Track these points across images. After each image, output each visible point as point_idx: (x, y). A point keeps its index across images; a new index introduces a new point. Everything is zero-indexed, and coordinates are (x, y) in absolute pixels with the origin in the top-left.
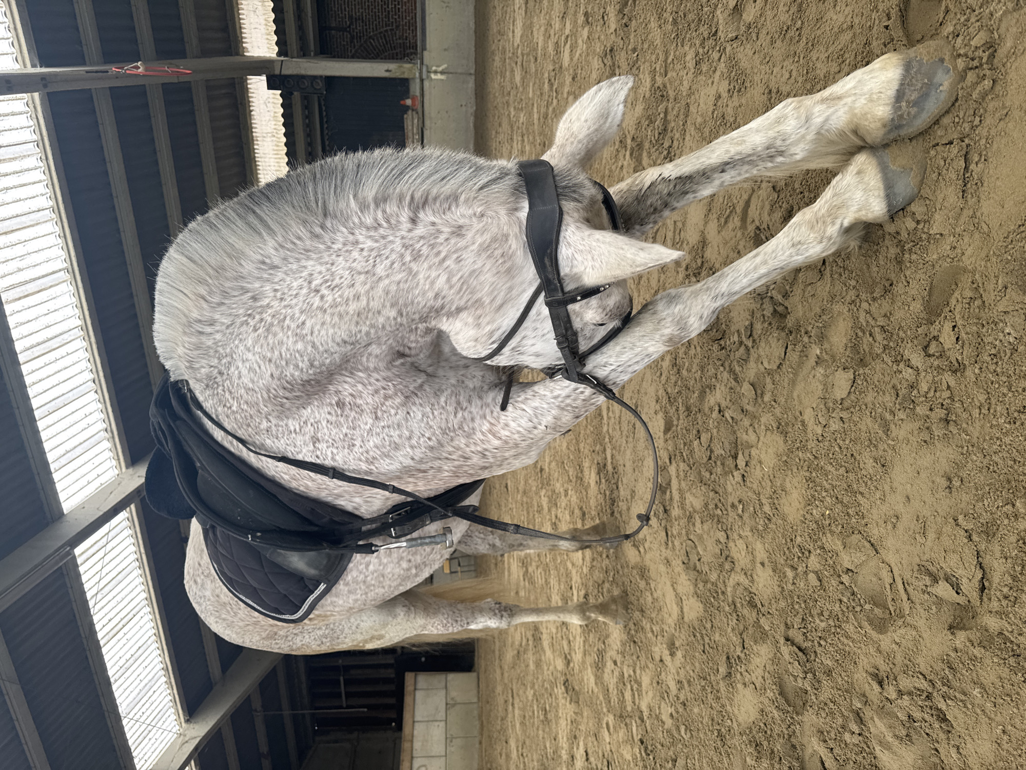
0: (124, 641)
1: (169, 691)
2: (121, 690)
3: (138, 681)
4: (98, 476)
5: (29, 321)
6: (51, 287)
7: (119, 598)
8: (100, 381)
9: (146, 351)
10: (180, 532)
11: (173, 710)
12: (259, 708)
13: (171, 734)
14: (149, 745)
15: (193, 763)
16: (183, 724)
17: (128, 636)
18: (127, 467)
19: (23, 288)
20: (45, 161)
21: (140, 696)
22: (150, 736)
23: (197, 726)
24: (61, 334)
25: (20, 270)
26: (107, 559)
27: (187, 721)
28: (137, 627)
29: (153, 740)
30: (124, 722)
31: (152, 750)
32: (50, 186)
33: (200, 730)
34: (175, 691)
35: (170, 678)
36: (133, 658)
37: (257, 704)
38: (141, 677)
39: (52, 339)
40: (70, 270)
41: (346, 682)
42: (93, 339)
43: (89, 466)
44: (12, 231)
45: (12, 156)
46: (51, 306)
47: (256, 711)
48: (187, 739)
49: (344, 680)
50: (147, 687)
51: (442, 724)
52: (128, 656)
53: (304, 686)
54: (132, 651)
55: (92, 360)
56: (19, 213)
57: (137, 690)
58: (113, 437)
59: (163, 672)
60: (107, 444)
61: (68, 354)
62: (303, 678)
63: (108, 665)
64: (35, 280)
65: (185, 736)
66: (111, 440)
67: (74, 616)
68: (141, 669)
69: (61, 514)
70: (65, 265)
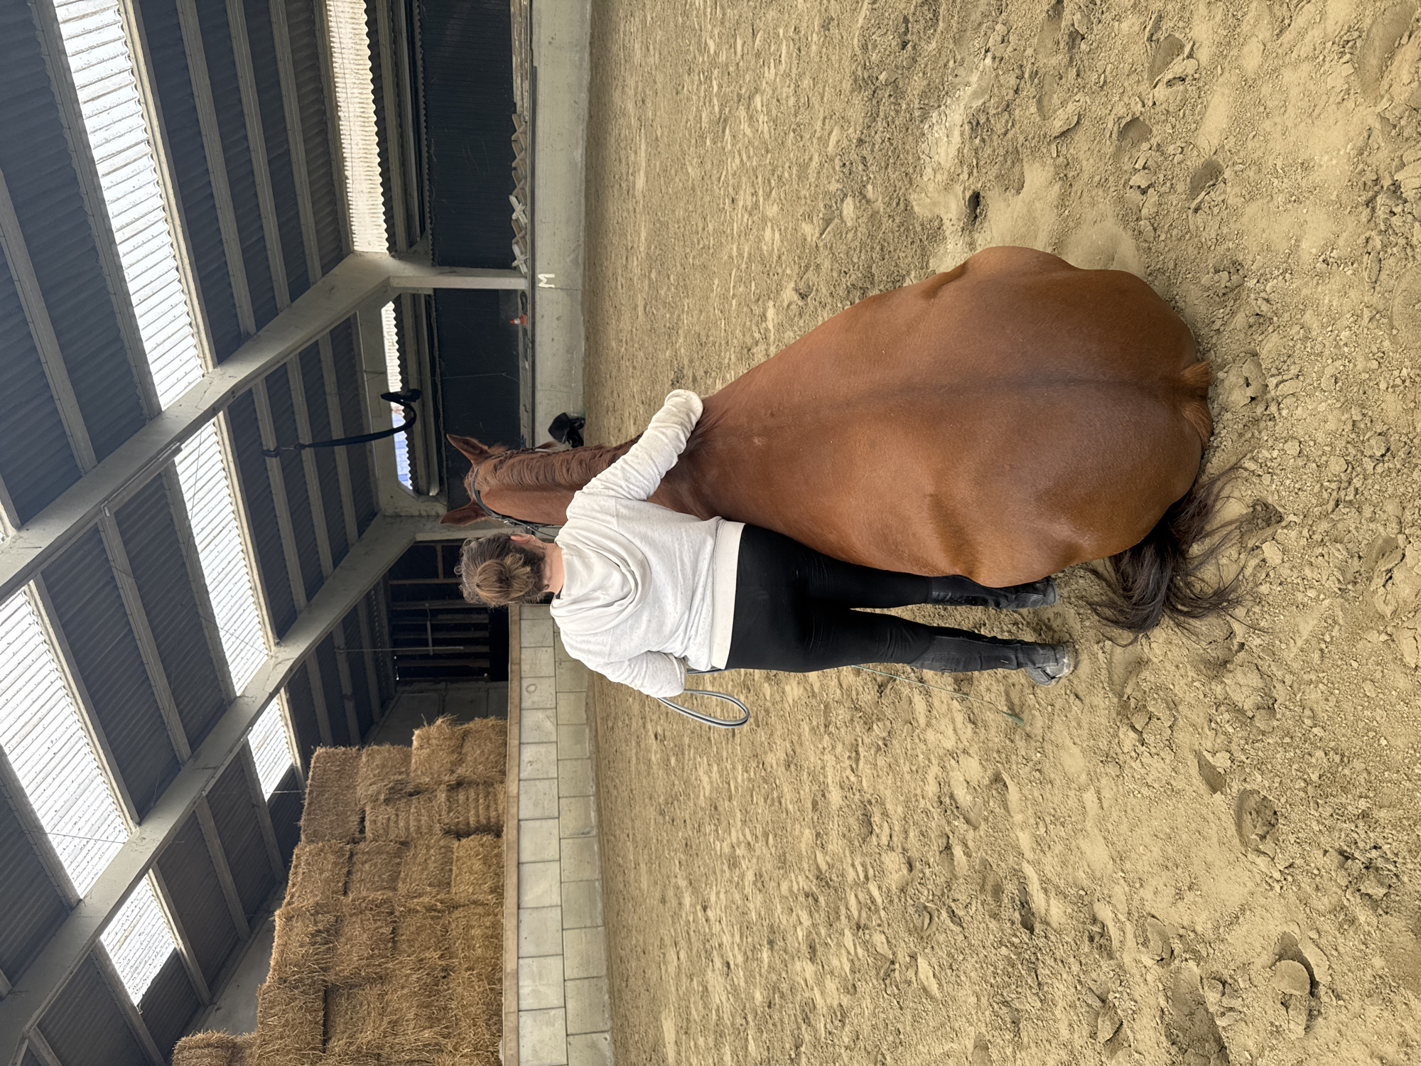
0: (215, 553)
1: (257, 613)
2: (218, 599)
3: (228, 597)
4: (186, 374)
5: (118, 199)
6: (135, 160)
7: (209, 507)
8: (184, 269)
9: (223, 236)
10: (261, 444)
11: (261, 633)
12: (342, 646)
13: (262, 655)
14: (241, 664)
15: (282, 690)
16: (273, 648)
17: (219, 548)
18: (214, 367)
19: (110, 161)
20: (123, 15)
21: (232, 613)
22: (242, 654)
23: (287, 649)
24: (146, 214)
25: (108, 141)
26: (202, 460)
27: (277, 644)
28: (226, 541)
29: (245, 660)
30: (222, 633)
31: (244, 669)
32: (129, 44)
33: (292, 652)
34: (265, 612)
35: (258, 598)
36: (224, 573)
37: (340, 641)
38: (232, 593)
39: (138, 219)
40: (152, 141)
41: (434, 628)
42: (177, 222)
43: (176, 364)
44: (99, 97)
45: (94, 10)
46: (134, 182)
47: (339, 648)
48: (279, 660)
49: (432, 625)
50: (238, 605)
51: (552, 649)
52: (219, 569)
53: (386, 630)
54: (223, 565)
55: (175, 245)
56: (103, 75)
57: (229, 607)
58: (199, 333)
59: (251, 592)
60: (192, 341)
61: (154, 237)
62: (385, 622)
63: (206, 573)
64: (120, 152)
65: (277, 657)
66: (196, 336)
67: (172, 520)
68: (230, 585)
69: (160, 412)
70: (145, 136)
